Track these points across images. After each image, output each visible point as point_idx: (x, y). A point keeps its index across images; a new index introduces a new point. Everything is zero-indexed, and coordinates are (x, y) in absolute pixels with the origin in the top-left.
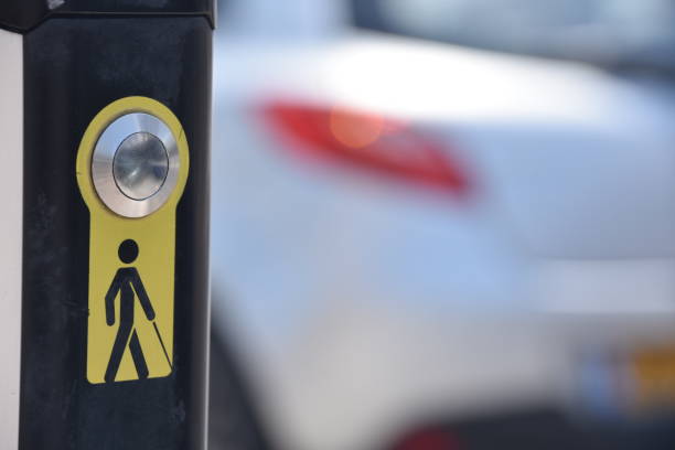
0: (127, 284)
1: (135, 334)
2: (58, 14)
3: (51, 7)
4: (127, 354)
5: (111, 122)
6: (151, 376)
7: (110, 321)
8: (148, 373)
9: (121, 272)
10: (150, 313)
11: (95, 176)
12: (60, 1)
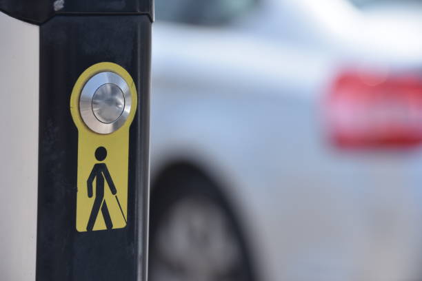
0: (100, 172)
1: (105, 203)
3: (56, 9)
4: (100, 214)
7: (90, 195)
8: (112, 226)
9: (96, 166)
10: (114, 191)
11: (81, 109)
12: (62, 7)
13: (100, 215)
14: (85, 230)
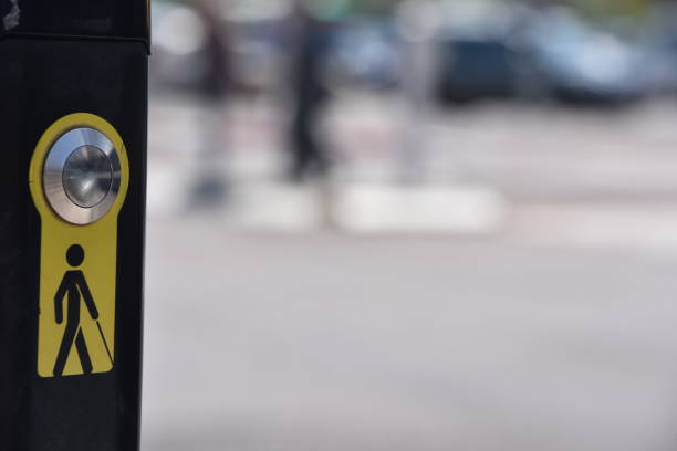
0: (74, 285)
1: (80, 331)
2: (14, 34)
3: (7, 28)
5: (60, 136)
6: (95, 371)
7: (59, 320)
8: (91, 368)
9: (68, 274)
10: (94, 314)
11: (46, 187)
12: (16, 23)
13: (74, 351)
14: (51, 375)
